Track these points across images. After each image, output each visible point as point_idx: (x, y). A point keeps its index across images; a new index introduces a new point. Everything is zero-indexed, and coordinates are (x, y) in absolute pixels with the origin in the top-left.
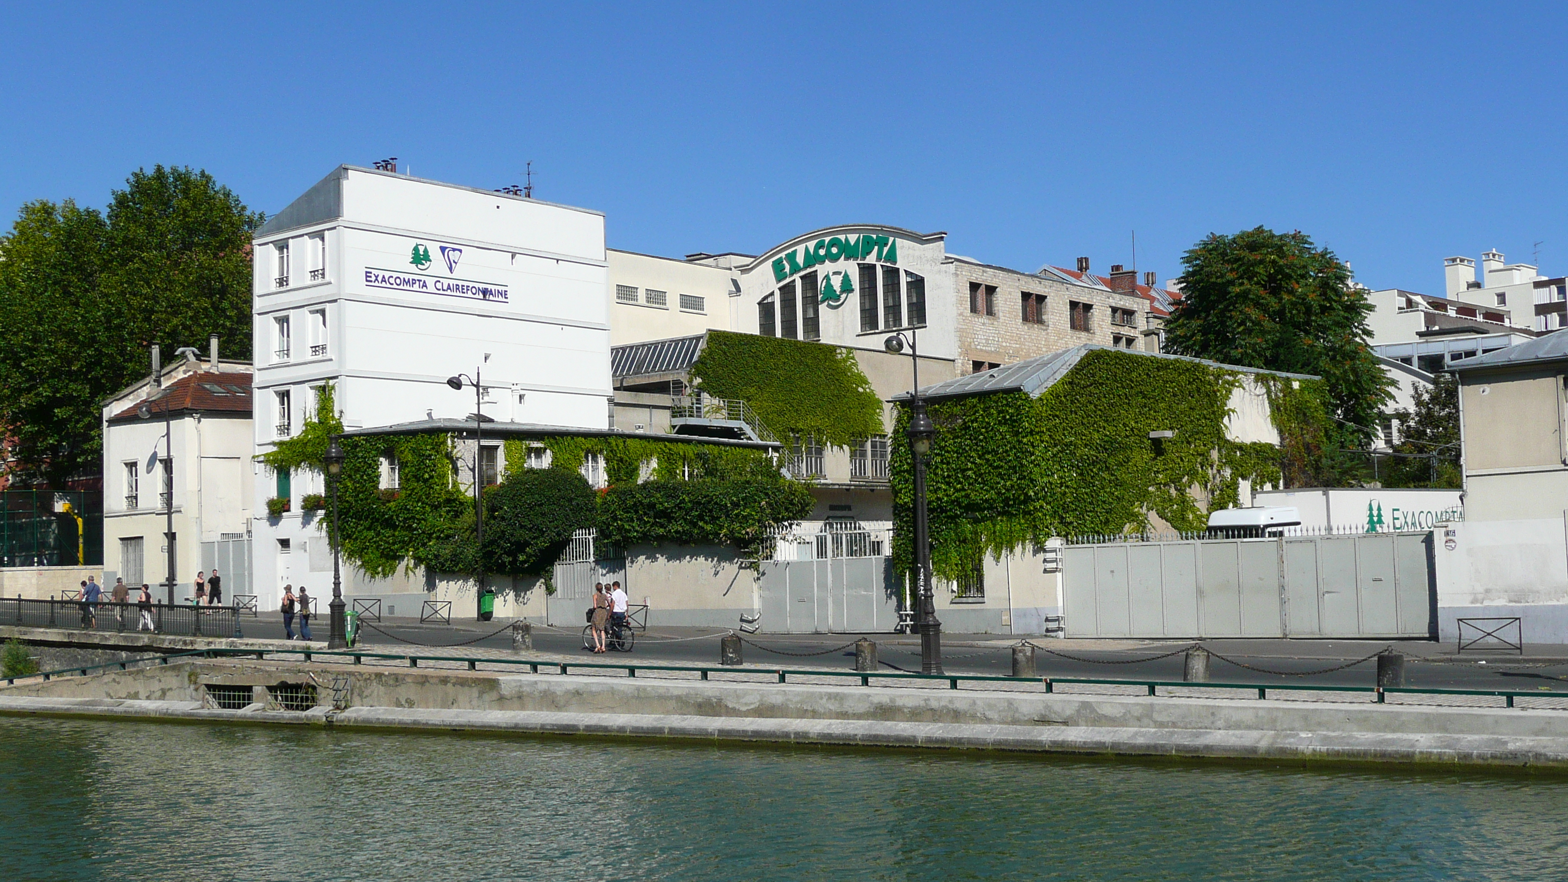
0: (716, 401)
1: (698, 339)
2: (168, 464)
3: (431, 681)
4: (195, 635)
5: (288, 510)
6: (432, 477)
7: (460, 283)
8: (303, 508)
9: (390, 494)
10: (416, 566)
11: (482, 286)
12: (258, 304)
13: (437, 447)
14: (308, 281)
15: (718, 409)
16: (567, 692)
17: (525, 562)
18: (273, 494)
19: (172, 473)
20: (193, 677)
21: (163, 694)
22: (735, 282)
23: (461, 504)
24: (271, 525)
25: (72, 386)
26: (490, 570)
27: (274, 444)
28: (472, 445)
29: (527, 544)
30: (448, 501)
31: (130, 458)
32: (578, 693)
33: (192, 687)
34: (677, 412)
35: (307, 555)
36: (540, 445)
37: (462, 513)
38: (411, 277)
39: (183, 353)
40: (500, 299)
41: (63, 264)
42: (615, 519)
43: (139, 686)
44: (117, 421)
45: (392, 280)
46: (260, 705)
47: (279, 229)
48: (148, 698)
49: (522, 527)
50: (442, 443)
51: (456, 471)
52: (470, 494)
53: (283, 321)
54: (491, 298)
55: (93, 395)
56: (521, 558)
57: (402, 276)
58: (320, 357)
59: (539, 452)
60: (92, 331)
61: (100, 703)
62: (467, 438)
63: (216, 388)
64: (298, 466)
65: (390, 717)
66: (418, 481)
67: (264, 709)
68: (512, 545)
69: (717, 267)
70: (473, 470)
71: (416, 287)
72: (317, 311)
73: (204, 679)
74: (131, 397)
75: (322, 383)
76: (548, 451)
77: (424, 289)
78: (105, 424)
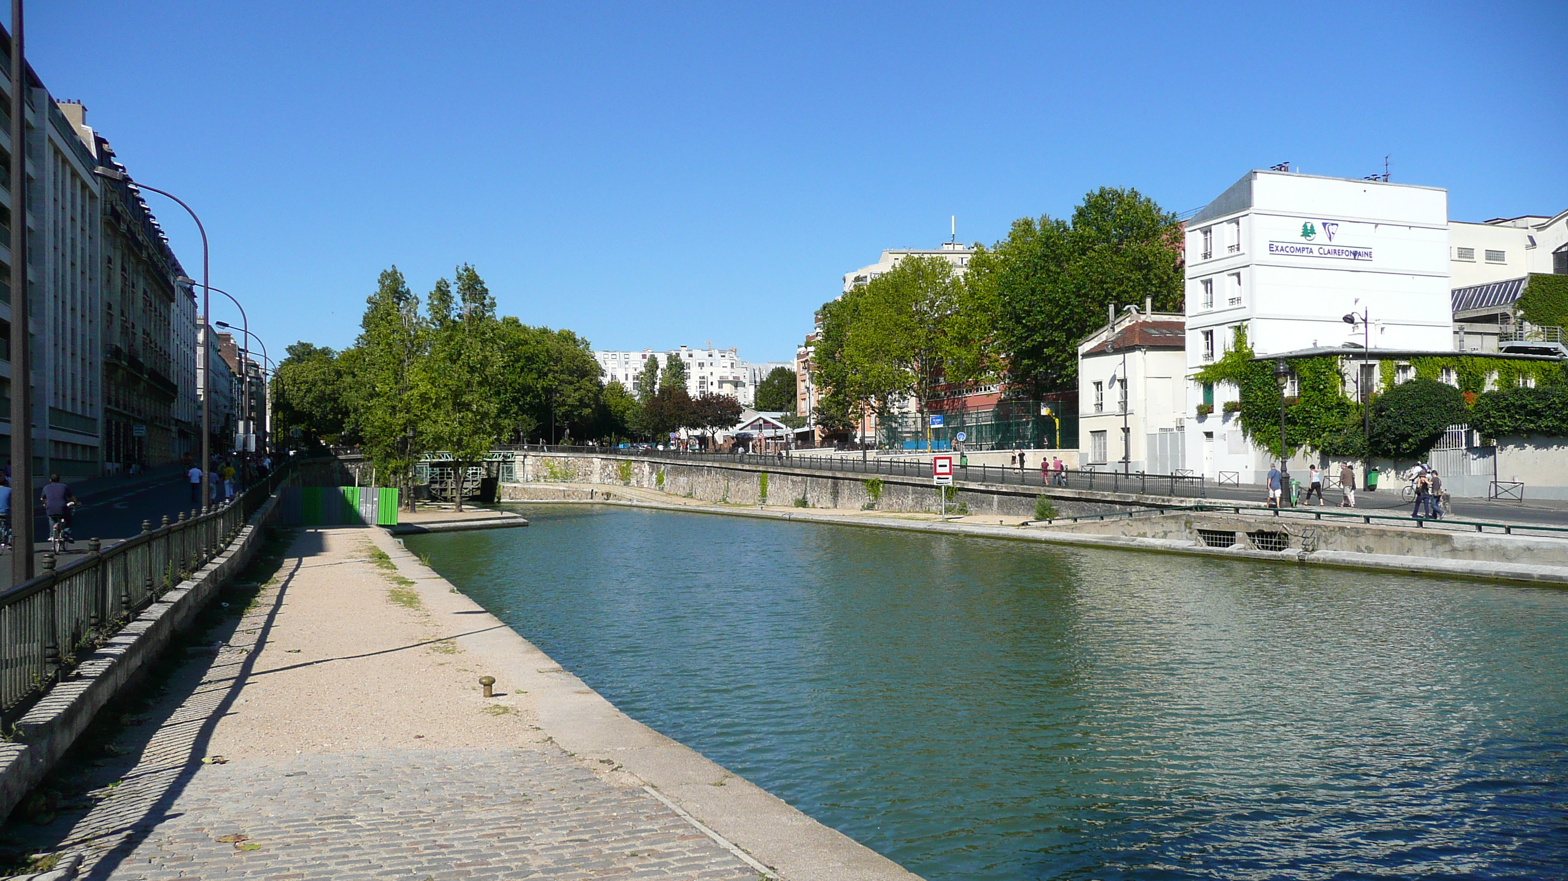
0: (1535, 328)
1: (1520, 281)
2: (1123, 382)
3: (1389, 534)
4: (1170, 495)
5: (1212, 412)
6: (1325, 388)
7: (1337, 248)
8: (1224, 410)
9: (1292, 401)
10: (1312, 451)
11: (1353, 250)
12: (1189, 272)
13: (1330, 366)
14: (1227, 253)
15: (1537, 334)
16: (1518, 548)
17: (1407, 449)
18: (1201, 401)
19: (1126, 388)
20: (1188, 524)
21: (1165, 535)
22: (1531, 238)
23: (1348, 407)
24: (1199, 422)
25: (1055, 334)
26: (1377, 455)
27: (1201, 367)
28: (1357, 364)
29: (1410, 436)
30: (1339, 404)
31: (1098, 380)
32: (1528, 549)
33: (1188, 531)
34: (1503, 337)
35: (1226, 442)
36: (1406, 363)
37: (1348, 413)
38: (1302, 246)
39: (1129, 309)
40: (1367, 258)
41: (1045, 256)
42: (1488, 416)
43: (1146, 528)
44: (1088, 355)
45: (1288, 249)
46: (1242, 545)
47: (1204, 218)
48: (1153, 537)
49: (1405, 423)
50: (1334, 363)
51: (1344, 383)
52: (1354, 399)
53: (1208, 283)
54: (1360, 258)
55: (1068, 339)
56: (1405, 446)
57: (1295, 246)
58: (1236, 306)
59: (1405, 369)
60: (1068, 298)
61: (1119, 539)
62: (1352, 359)
63: (1153, 331)
64: (1219, 381)
65: (1354, 559)
66: (1314, 390)
67: (1245, 548)
68: (1397, 436)
69: (1515, 227)
70: (1356, 382)
71: (1305, 253)
72: (1233, 274)
73: (1197, 526)
74: (1096, 339)
75: (1238, 324)
76: (1412, 368)
77: (1311, 254)
78: (1080, 357)
